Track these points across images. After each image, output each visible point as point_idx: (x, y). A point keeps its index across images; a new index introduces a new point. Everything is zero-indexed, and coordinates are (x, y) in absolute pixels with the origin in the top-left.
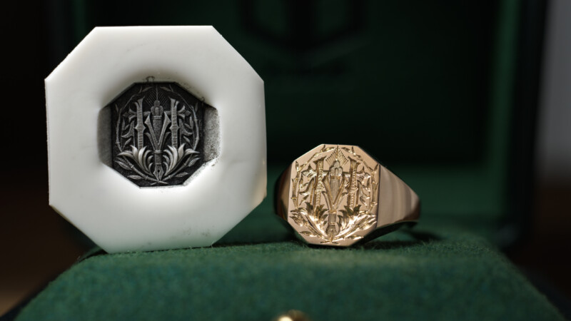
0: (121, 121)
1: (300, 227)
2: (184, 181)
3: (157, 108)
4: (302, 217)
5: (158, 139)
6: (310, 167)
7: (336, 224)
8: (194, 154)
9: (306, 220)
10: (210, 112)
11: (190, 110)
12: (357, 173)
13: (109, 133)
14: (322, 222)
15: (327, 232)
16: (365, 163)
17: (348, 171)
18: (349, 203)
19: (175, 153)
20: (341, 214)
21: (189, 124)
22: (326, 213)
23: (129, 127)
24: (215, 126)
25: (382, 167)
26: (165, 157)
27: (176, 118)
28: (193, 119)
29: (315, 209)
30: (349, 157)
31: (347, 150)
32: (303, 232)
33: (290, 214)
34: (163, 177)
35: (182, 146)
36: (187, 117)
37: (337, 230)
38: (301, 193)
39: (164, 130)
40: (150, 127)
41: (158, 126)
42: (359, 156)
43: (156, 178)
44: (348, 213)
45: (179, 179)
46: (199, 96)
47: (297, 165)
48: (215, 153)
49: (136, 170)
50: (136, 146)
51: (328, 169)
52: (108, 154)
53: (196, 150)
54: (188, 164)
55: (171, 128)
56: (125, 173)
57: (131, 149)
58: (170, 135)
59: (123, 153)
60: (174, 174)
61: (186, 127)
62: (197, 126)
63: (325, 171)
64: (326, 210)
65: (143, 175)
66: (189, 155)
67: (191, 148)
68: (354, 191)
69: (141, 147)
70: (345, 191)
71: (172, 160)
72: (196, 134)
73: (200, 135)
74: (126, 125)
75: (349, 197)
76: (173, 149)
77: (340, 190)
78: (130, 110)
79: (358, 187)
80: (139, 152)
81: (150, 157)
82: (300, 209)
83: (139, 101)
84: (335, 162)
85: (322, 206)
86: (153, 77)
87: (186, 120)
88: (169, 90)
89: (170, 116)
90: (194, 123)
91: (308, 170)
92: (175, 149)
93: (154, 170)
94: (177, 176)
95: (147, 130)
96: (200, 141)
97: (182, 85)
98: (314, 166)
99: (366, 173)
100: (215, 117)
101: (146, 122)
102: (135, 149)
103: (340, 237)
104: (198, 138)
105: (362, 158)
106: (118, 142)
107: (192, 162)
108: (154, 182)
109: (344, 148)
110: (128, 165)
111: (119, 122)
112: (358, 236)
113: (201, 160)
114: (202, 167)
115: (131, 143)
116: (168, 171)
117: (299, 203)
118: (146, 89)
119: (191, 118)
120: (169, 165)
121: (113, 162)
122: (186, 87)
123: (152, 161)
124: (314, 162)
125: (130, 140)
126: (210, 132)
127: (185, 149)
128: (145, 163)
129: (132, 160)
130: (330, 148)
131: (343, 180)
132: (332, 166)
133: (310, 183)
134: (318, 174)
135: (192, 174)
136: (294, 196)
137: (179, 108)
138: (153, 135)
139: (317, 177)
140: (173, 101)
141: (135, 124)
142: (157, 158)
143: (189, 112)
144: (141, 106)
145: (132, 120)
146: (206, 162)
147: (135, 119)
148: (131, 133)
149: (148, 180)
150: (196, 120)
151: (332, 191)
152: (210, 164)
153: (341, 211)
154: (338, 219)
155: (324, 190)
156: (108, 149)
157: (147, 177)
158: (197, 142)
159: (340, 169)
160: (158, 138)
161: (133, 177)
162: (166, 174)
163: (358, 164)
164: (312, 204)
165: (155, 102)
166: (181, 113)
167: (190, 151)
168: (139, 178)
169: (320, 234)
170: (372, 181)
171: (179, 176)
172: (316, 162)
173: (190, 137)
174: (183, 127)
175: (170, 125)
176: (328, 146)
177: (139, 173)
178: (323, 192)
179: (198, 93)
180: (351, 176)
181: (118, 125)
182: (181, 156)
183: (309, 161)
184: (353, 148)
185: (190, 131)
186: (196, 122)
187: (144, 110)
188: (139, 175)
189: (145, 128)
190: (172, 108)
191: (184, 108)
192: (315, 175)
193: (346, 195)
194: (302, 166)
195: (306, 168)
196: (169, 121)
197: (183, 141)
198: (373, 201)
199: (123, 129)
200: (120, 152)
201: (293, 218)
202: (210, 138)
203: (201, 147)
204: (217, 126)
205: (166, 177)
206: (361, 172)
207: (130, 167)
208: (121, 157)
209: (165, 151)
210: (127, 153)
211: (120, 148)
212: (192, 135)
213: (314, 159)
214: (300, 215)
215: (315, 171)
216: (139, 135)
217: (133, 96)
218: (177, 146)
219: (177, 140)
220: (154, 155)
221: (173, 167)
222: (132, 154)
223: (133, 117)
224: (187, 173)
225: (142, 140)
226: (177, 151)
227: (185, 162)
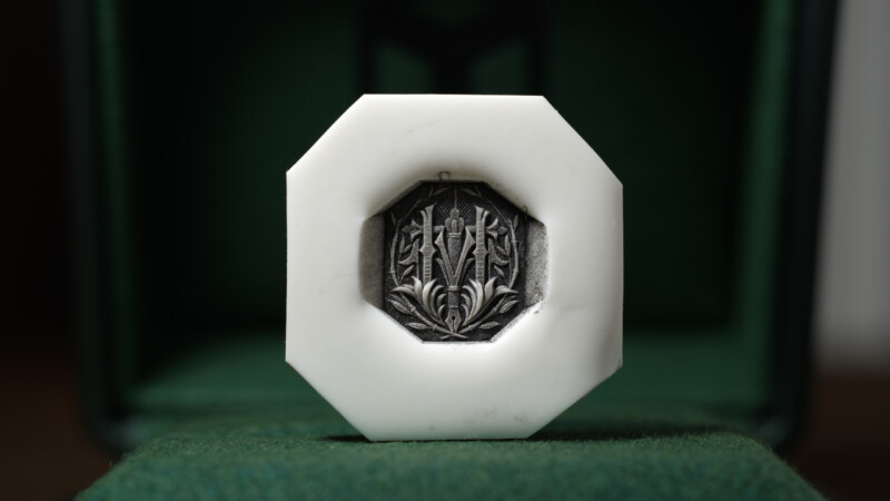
0: (399, 239)
2: (492, 335)
3: (454, 221)
5: (454, 270)
8: (509, 294)
10: (534, 232)
11: (506, 226)
13: (379, 256)
19: (479, 291)
21: (503, 247)
23: (411, 249)
24: (543, 251)
26: (465, 296)
27: (483, 238)
28: (510, 239)
34: (460, 328)
35: (491, 281)
36: (501, 237)
39: (463, 255)
40: (443, 251)
41: (455, 249)
43: (449, 329)
45: (485, 331)
46: (519, 204)
48: (541, 294)
49: (418, 314)
50: (421, 279)
52: (377, 288)
53: (513, 288)
54: (499, 310)
55: (475, 252)
56: (402, 318)
57: (412, 283)
58: (474, 263)
59: (399, 288)
60: (477, 324)
61: (498, 252)
62: (515, 251)
65: (428, 322)
66: (502, 295)
67: (506, 284)
69: (428, 280)
71: (474, 301)
72: (513, 262)
73: (520, 265)
74: (405, 246)
76: (477, 284)
78: (413, 223)
80: (424, 287)
81: (441, 296)
83: (427, 208)
86: (448, 173)
87: (499, 241)
88: (475, 194)
89: (474, 234)
90: (512, 246)
92: (480, 285)
93: (446, 316)
94: (483, 326)
96: (519, 275)
97: (494, 186)
100: (543, 238)
101: (436, 242)
102: (418, 282)
104: (516, 270)
106: (392, 271)
107: (506, 306)
108: (447, 334)
110: (407, 306)
111: (395, 240)
114: (521, 315)
115: (413, 273)
116: (468, 318)
118: (439, 192)
119: (507, 237)
120: (470, 309)
121: (384, 300)
122: (498, 189)
123: (444, 301)
125: (411, 268)
126: (535, 261)
127: (495, 285)
128: (432, 304)
129: (412, 299)
135: (506, 325)
137: (489, 221)
138: (447, 261)
140: (479, 210)
141: (421, 245)
142: (452, 298)
143: (503, 229)
144: (430, 216)
145: (416, 237)
146: (527, 307)
147: (421, 236)
148: (413, 258)
149: (436, 331)
150: (514, 241)
152: (532, 310)
156: (377, 280)
157: (435, 326)
158: (514, 275)
160: (454, 267)
161: (414, 325)
162: (464, 324)
165: (452, 211)
166: (491, 230)
167: (503, 289)
168: (424, 327)
173: (504, 267)
174: (494, 251)
175: (474, 247)
177: (424, 319)
179: (517, 198)
181: (394, 244)
182: (489, 295)
185: (505, 257)
186: (515, 245)
187: (434, 224)
188: (423, 322)
189: (434, 250)
190: (478, 222)
191: (496, 222)
196: (472, 242)
197: (494, 273)
199: (401, 251)
200: (396, 286)
202: (534, 270)
203: (520, 283)
204: (545, 251)
205: (465, 327)
207: (409, 309)
208: (398, 293)
209: (465, 287)
210: (406, 288)
211: (395, 280)
212: (508, 265)
216: (425, 261)
217: (419, 201)
218: (483, 280)
219: (483, 271)
220: (447, 293)
221: (476, 312)
222: (413, 290)
223: (417, 233)
224: (497, 324)
225: (430, 269)
226: (483, 288)
227: (494, 306)
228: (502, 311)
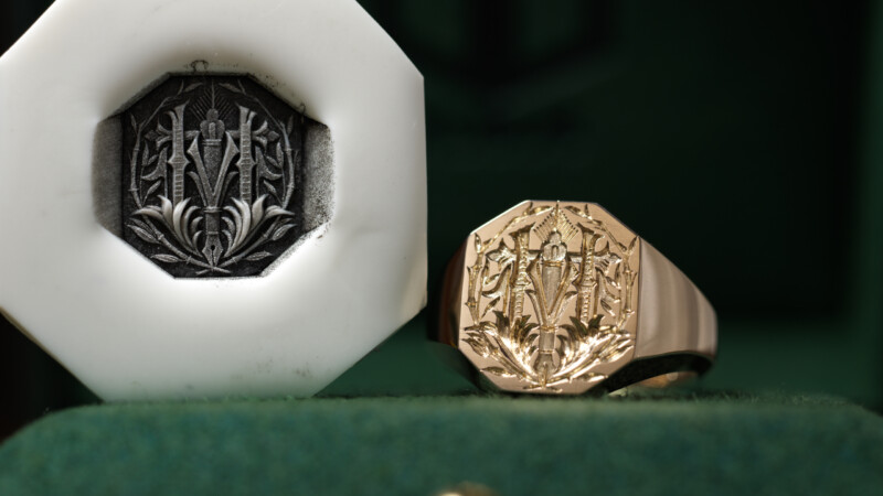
0: (142, 149)
1: (483, 359)
2: (263, 269)
3: (212, 125)
4: (487, 340)
5: (213, 186)
6: (502, 244)
7: (554, 352)
8: (283, 216)
9: (496, 345)
10: (316, 135)
11: (277, 130)
12: (596, 254)
13: (116, 169)
14: (527, 350)
15: (535, 367)
16: (611, 236)
17: (579, 250)
18: (579, 311)
19: (246, 212)
20: (565, 333)
21: (275, 157)
22: (534, 330)
23: (156, 160)
24: (326, 160)
25: (644, 242)
26: (227, 220)
27: (249, 145)
28: (283, 147)
29: (513, 324)
30: (579, 225)
31: (576, 210)
32: (489, 369)
33: (463, 335)
34: (222, 260)
35: (260, 200)
36: (272, 144)
37: (556, 364)
38: (485, 294)
39: (224, 167)
40: (198, 161)
41: (214, 159)
42: (600, 223)
43: (207, 262)
44: (576, 331)
45: (253, 264)
46: (295, 102)
47: (477, 242)
48: (324, 214)
49: (168, 243)
50: (170, 198)
51: (538, 248)
52: (113, 210)
53: (287, 209)
54: (271, 236)
55: (239, 163)
56: (147, 249)
57: (159, 203)
58: (237, 177)
59: (143, 210)
60: (243, 254)
61: (268, 163)
62: (290, 161)
63: (532, 252)
64: (534, 325)
65: (181, 254)
66: (274, 218)
67: (278, 204)
68: (588, 290)
69: (179, 200)
70: (572, 288)
71: (239, 226)
72: (288, 176)
73: (295, 179)
74: (150, 156)
75: (580, 301)
76: (243, 204)
77: (560, 288)
78: (160, 127)
79: (598, 281)
80: (175, 209)
81: (197, 220)
82: (483, 324)
83: (177, 109)
84: (553, 233)
85: (526, 318)
86: (204, 62)
87: (269, 149)
88: (237, 90)
89: (237, 141)
90: (285, 152)
91: (498, 251)
92: (246, 204)
93: (204, 246)
94: (249, 258)
95: (192, 166)
96: (295, 192)
97: (262, 79)
98: (510, 243)
99: (613, 255)
100: (326, 144)
101: (189, 151)
102: (167, 203)
103: (562, 377)
104: (291, 186)
105: (604, 225)
106: (134, 189)
107: (279, 233)
108: (205, 268)
109: (569, 208)
110: (153, 234)
111: (137, 149)
112: (597, 375)
113: (298, 229)
114: (299, 241)
115: (160, 190)
116: (231, 248)
117: (481, 313)
118: (191, 87)
119: (279, 144)
120: (234, 236)
121: (123, 226)
122: (269, 83)
124: (511, 234)
125: (157, 184)
126: (316, 173)
127: (265, 205)
128: (185, 230)
129: (161, 224)
130: (543, 208)
131: (568, 268)
132: (547, 242)
133: (503, 274)
134: (518, 259)
135: (279, 255)
136: (471, 299)
137: (255, 125)
138: (204, 176)
139: (516, 263)
140: (244, 110)
141: (169, 155)
142: (211, 223)
143: (274, 134)
144: (181, 118)
145: (163, 145)
146: (307, 232)
147: (169, 144)
148: (160, 171)
149: (191, 265)
150: (288, 149)
151: (545, 288)
152: (314, 234)
153: (563, 326)
154: (557, 343)
155: (531, 286)
156: (114, 200)
157: (190, 259)
158: (289, 192)
159: (561, 248)
160: (212, 182)
161: (161, 257)
162: (227, 255)
163: (597, 236)
164: (506, 314)
165: (210, 111)
166: (259, 135)
167: (275, 210)
168: (174, 259)
169: (522, 372)
170: (625, 269)
171: (254, 257)
172: (515, 235)
173: (276, 183)
174: (263, 162)
175: (237, 157)
176: (537, 204)
177: (175, 249)
178: (528, 292)
179: (293, 95)
180: (584, 260)
181: (135, 154)
182: (258, 217)
183: (501, 232)
184: (586, 208)
185: (277, 170)
186: (289, 154)
187: (186, 128)
188: (174, 254)
189: (187, 162)
190: (242, 125)
191: (265, 126)
192: (514, 258)
193: (573, 297)
194: (487, 242)
195: (494, 246)
196: (235, 150)
197: (264, 190)
198: (626, 307)
199: (144, 163)
200: (138, 208)
201: (469, 341)
202: (315, 184)
203: (297, 202)
204: (329, 159)
205: (227, 259)
206: (601, 254)
207: (157, 237)
208: (140, 217)
209: (227, 208)
210: (151, 210)
211: (138, 200)
212: (281, 178)
213: (511, 229)
214: (483, 335)
215: (512, 251)
216: (175, 176)
217: (166, 99)
218: (249, 198)
219: (250, 187)
220: (204, 215)
221: (241, 239)
222: (161, 213)
223: (164, 140)
224: (268, 254)
225: (182, 186)
226: (251, 209)
227: (265, 231)
228: (274, 238)
